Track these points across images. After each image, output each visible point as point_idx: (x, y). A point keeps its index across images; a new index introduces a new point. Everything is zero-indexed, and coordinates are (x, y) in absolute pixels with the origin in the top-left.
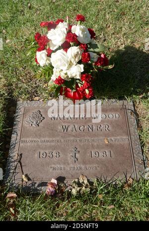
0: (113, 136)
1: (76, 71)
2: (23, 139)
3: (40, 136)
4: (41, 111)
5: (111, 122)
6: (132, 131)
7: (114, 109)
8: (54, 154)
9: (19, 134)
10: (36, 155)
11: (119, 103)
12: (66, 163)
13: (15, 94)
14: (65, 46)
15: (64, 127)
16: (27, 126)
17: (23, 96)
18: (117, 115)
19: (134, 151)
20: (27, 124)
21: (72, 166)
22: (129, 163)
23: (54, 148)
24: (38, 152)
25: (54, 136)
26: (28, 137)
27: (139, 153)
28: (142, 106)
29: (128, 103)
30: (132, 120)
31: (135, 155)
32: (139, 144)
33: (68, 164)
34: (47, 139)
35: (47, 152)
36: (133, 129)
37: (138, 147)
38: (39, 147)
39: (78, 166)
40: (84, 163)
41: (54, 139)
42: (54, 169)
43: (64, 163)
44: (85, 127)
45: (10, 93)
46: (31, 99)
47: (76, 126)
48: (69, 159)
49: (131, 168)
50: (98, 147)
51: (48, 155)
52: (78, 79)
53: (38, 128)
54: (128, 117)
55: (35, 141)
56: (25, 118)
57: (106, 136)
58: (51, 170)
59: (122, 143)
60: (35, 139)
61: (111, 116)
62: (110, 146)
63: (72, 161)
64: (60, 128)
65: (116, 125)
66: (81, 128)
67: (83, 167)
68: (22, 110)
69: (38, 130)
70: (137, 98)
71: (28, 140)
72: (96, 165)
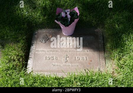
2: (37, 50)
6: (100, 47)
8: (54, 58)
10: (44, 58)
19: (100, 57)
21: (64, 64)
22: (97, 64)
33: (62, 63)
35: (50, 56)
39: (68, 64)
40: (71, 63)
41: (54, 50)
42: (54, 65)
43: (60, 63)
48: (63, 60)
50: (80, 54)
51: (51, 58)
55: (44, 51)
57: (85, 49)
59: (94, 53)
67: (70, 64)
71: (40, 50)
72: (78, 64)
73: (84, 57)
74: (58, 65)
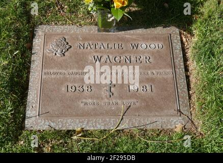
0: (154, 69)
2: (46, 71)
3: (67, 67)
4: (66, 38)
5: (153, 53)
6: (177, 64)
7: (156, 38)
8: (85, 88)
10: (64, 89)
12: (99, 97)
15: (96, 57)
16: (50, 55)
18: (160, 46)
19: (178, 86)
20: (49, 53)
24: (65, 85)
26: (52, 68)
27: (184, 88)
30: (178, 51)
31: (179, 90)
32: (184, 79)
34: (75, 71)
35: (76, 85)
36: (178, 61)
37: (184, 81)
38: (66, 80)
39: (114, 101)
40: (121, 98)
42: (86, 104)
43: (98, 98)
44: (122, 58)
47: (111, 57)
48: (103, 93)
49: (174, 103)
51: (77, 88)
53: (63, 58)
54: (173, 48)
55: (60, 73)
56: (47, 45)
57: (147, 68)
58: (82, 105)
59: (165, 77)
60: (60, 71)
61: (153, 46)
62: (151, 80)
63: (106, 96)
64: (91, 58)
66: (116, 59)
67: (119, 102)
69: (64, 60)
71: (52, 71)
72: (135, 100)
73: (147, 86)
74: (94, 104)
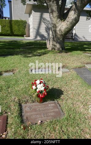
0: (54, 109)
1: (43, 89)
2: (26, 114)
3: (32, 112)
4: (30, 106)
5: (52, 106)
6: (59, 108)
9: (25, 112)
10: (32, 117)
11: (53, 102)
12: (42, 117)
13: (21, 102)
14: (40, 83)
15: (39, 109)
16: (27, 110)
17: (24, 103)
18: (54, 104)
21: (44, 118)
23: (37, 114)
25: (36, 111)
26: (28, 113)
28: (60, 101)
29: (56, 101)
32: (61, 110)
34: (34, 112)
35: (35, 116)
36: (59, 107)
38: (32, 115)
45: (20, 102)
46: (26, 103)
50: (50, 112)
52: (43, 91)
53: (30, 110)
54: (57, 105)
56: (26, 108)
57: (52, 110)
58: (38, 120)
59: (57, 111)
62: (54, 112)
64: (37, 109)
65: (54, 107)
68: (24, 106)
70: (58, 100)
